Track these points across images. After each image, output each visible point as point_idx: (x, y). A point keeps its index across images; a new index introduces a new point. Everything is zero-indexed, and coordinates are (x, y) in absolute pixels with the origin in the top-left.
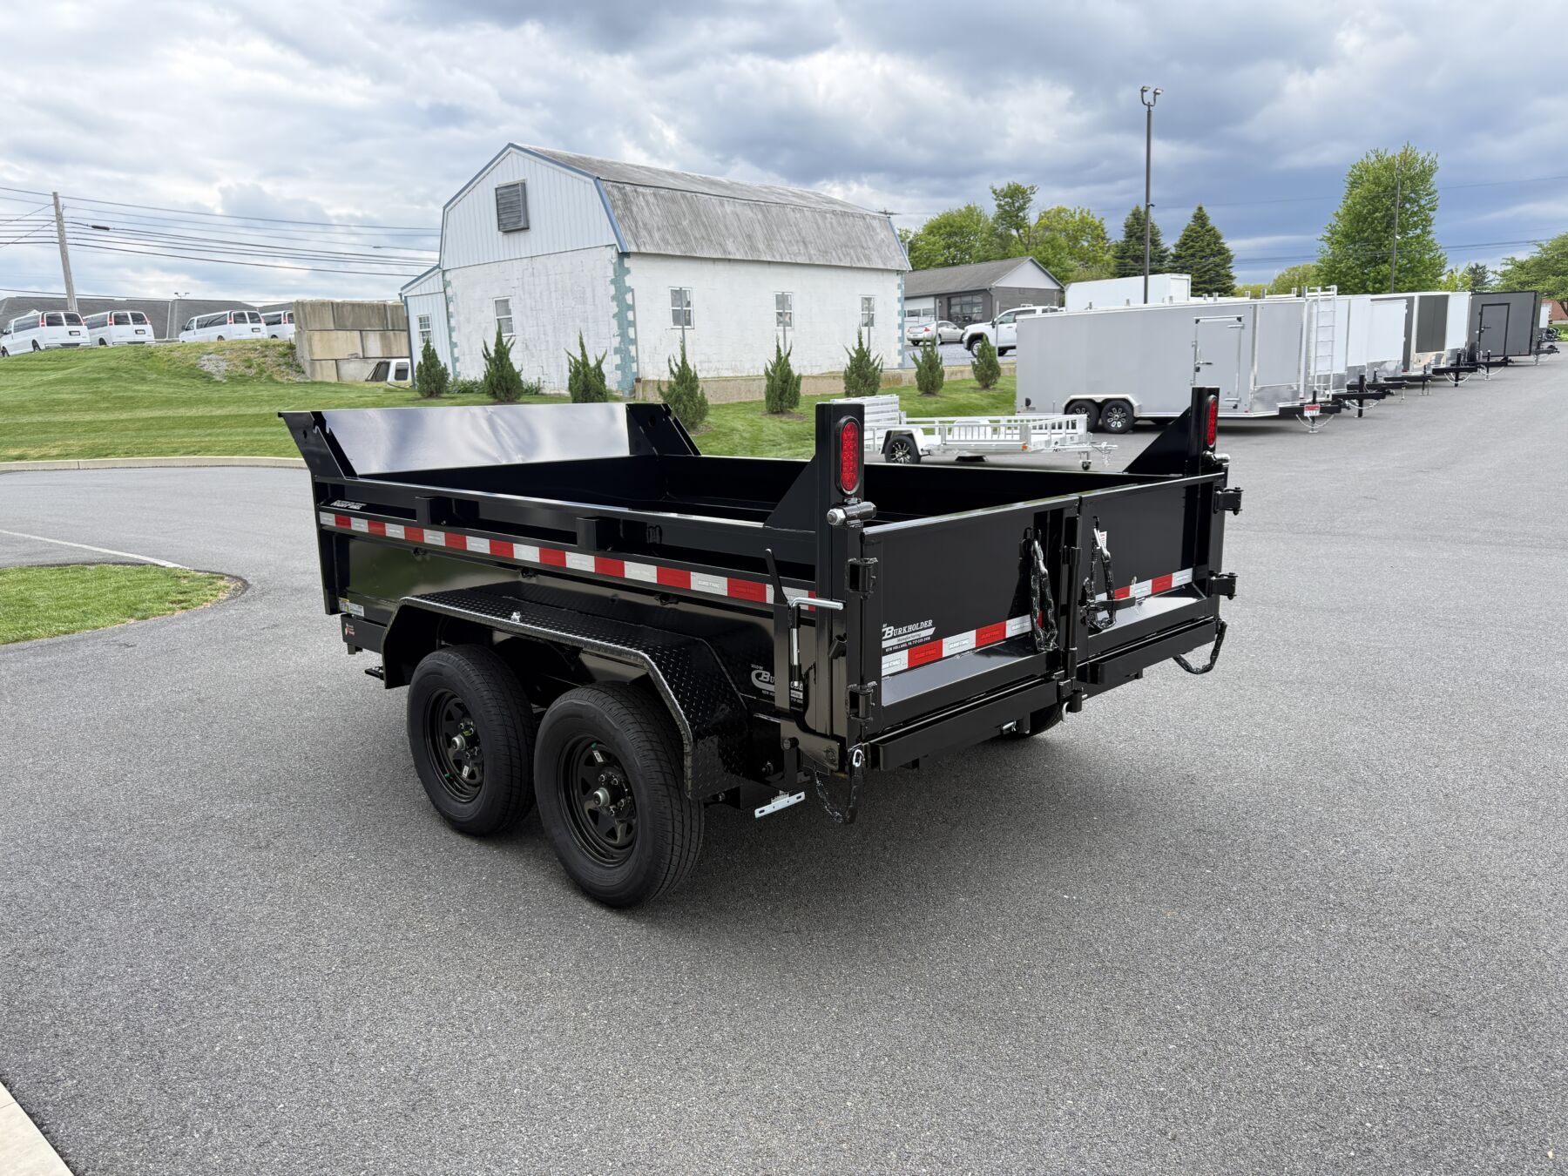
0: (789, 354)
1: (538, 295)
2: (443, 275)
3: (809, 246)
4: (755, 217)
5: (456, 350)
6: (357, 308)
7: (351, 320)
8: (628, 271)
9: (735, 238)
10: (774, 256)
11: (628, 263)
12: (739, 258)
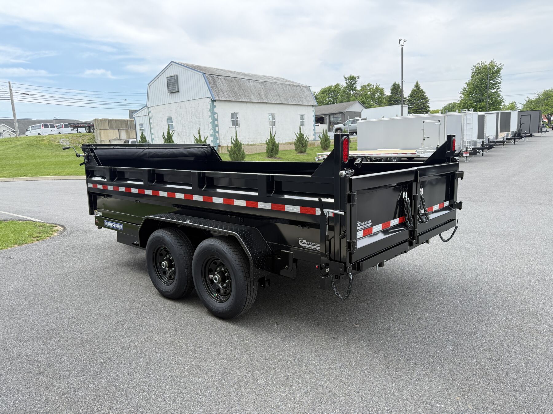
0: (275, 136)
1: (182, 116)
2: (148, 109)
3: (281, 97)
4: (261, 87)
5: (153, 136)
6: (117, 122)
7: (115, 126)
8: (215, 106)
9: (254, 94)
10: (268, 101)
11: (215, 103)
12: (255, 101)
